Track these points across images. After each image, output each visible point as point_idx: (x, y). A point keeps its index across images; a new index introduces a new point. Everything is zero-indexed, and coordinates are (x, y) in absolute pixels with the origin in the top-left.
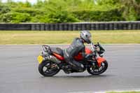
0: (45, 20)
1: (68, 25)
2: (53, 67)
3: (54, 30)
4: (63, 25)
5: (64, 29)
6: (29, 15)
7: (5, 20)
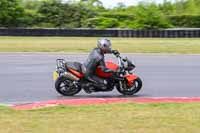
0: (134, 26)
1: (159, 32)
2: (71, 85)
3: (143, 36)
4: (153, 32)
5: (154, 36)
6: (116, 20)
7: (90, 26)
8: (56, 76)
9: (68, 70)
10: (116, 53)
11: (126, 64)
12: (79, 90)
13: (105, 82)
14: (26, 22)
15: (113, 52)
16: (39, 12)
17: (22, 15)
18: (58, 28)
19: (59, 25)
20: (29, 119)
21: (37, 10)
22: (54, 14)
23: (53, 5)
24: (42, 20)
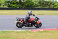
8: (16, 22)
9: (20, 20)
10: (34, 15)
11: (37, 18)
12: (23, 26)
13: (31, 24)
14: (34, 6)
15: (33, 15)
16: (38, 3)
17: (33, 4)
18: (43, 8)
19: (44, 7)
20: (35, 34)
21: (37, 3)
22: (42, 4)
23: (42, 1)
24: (39, 5)
